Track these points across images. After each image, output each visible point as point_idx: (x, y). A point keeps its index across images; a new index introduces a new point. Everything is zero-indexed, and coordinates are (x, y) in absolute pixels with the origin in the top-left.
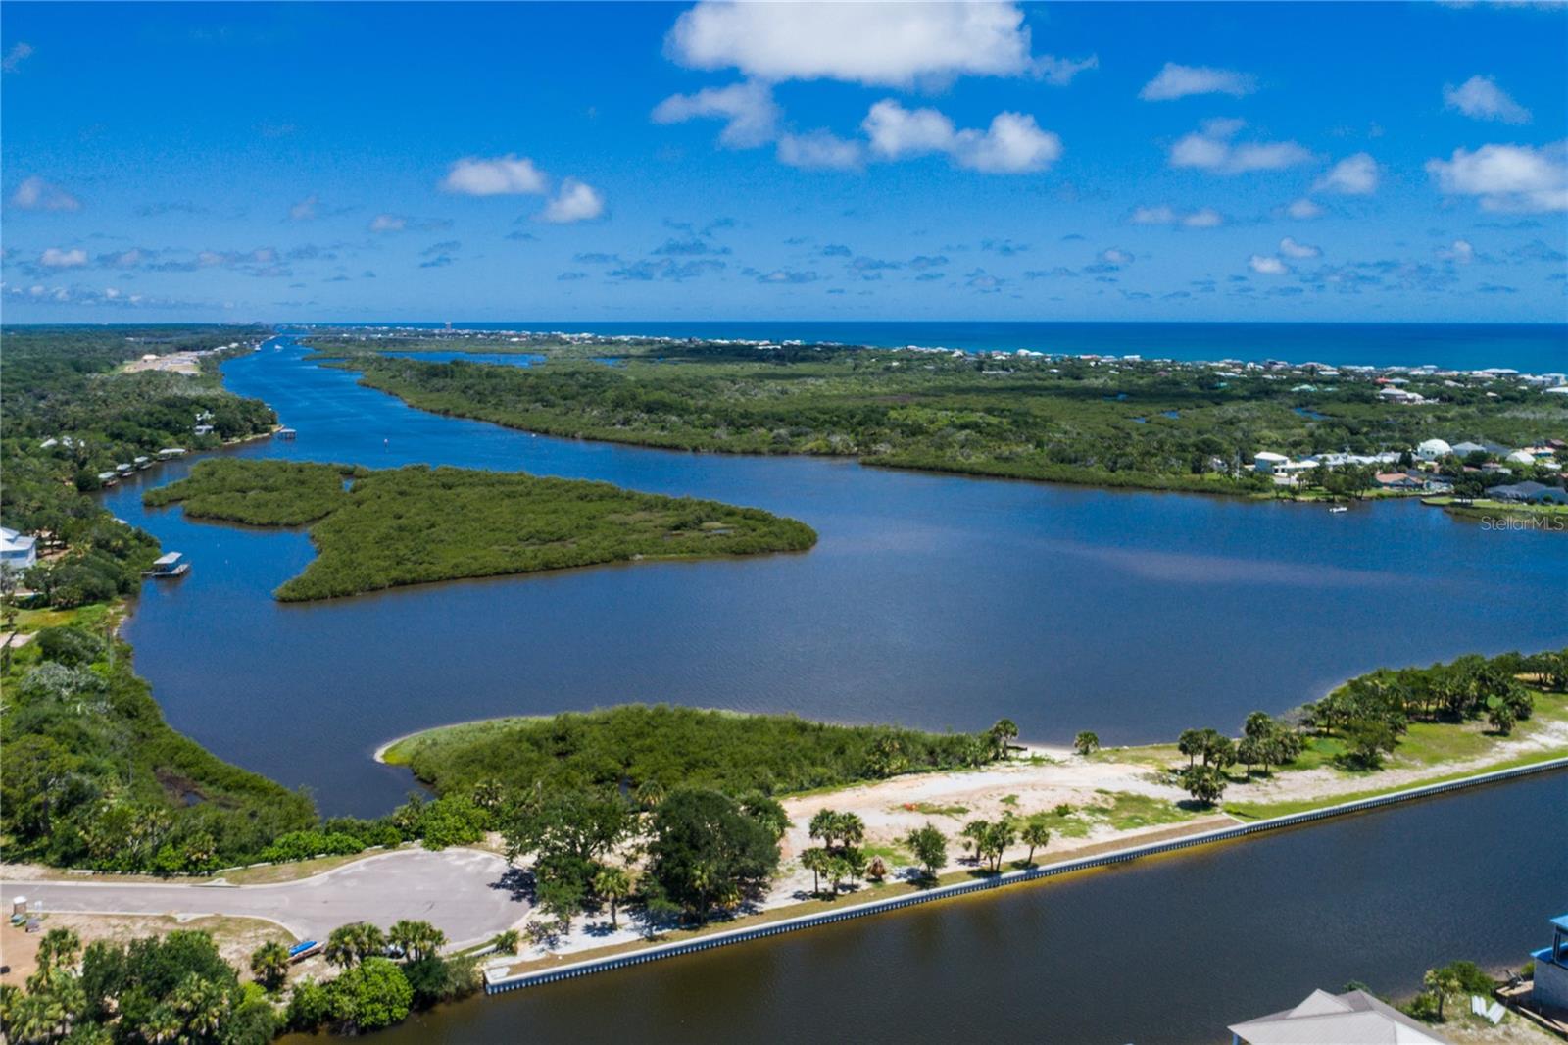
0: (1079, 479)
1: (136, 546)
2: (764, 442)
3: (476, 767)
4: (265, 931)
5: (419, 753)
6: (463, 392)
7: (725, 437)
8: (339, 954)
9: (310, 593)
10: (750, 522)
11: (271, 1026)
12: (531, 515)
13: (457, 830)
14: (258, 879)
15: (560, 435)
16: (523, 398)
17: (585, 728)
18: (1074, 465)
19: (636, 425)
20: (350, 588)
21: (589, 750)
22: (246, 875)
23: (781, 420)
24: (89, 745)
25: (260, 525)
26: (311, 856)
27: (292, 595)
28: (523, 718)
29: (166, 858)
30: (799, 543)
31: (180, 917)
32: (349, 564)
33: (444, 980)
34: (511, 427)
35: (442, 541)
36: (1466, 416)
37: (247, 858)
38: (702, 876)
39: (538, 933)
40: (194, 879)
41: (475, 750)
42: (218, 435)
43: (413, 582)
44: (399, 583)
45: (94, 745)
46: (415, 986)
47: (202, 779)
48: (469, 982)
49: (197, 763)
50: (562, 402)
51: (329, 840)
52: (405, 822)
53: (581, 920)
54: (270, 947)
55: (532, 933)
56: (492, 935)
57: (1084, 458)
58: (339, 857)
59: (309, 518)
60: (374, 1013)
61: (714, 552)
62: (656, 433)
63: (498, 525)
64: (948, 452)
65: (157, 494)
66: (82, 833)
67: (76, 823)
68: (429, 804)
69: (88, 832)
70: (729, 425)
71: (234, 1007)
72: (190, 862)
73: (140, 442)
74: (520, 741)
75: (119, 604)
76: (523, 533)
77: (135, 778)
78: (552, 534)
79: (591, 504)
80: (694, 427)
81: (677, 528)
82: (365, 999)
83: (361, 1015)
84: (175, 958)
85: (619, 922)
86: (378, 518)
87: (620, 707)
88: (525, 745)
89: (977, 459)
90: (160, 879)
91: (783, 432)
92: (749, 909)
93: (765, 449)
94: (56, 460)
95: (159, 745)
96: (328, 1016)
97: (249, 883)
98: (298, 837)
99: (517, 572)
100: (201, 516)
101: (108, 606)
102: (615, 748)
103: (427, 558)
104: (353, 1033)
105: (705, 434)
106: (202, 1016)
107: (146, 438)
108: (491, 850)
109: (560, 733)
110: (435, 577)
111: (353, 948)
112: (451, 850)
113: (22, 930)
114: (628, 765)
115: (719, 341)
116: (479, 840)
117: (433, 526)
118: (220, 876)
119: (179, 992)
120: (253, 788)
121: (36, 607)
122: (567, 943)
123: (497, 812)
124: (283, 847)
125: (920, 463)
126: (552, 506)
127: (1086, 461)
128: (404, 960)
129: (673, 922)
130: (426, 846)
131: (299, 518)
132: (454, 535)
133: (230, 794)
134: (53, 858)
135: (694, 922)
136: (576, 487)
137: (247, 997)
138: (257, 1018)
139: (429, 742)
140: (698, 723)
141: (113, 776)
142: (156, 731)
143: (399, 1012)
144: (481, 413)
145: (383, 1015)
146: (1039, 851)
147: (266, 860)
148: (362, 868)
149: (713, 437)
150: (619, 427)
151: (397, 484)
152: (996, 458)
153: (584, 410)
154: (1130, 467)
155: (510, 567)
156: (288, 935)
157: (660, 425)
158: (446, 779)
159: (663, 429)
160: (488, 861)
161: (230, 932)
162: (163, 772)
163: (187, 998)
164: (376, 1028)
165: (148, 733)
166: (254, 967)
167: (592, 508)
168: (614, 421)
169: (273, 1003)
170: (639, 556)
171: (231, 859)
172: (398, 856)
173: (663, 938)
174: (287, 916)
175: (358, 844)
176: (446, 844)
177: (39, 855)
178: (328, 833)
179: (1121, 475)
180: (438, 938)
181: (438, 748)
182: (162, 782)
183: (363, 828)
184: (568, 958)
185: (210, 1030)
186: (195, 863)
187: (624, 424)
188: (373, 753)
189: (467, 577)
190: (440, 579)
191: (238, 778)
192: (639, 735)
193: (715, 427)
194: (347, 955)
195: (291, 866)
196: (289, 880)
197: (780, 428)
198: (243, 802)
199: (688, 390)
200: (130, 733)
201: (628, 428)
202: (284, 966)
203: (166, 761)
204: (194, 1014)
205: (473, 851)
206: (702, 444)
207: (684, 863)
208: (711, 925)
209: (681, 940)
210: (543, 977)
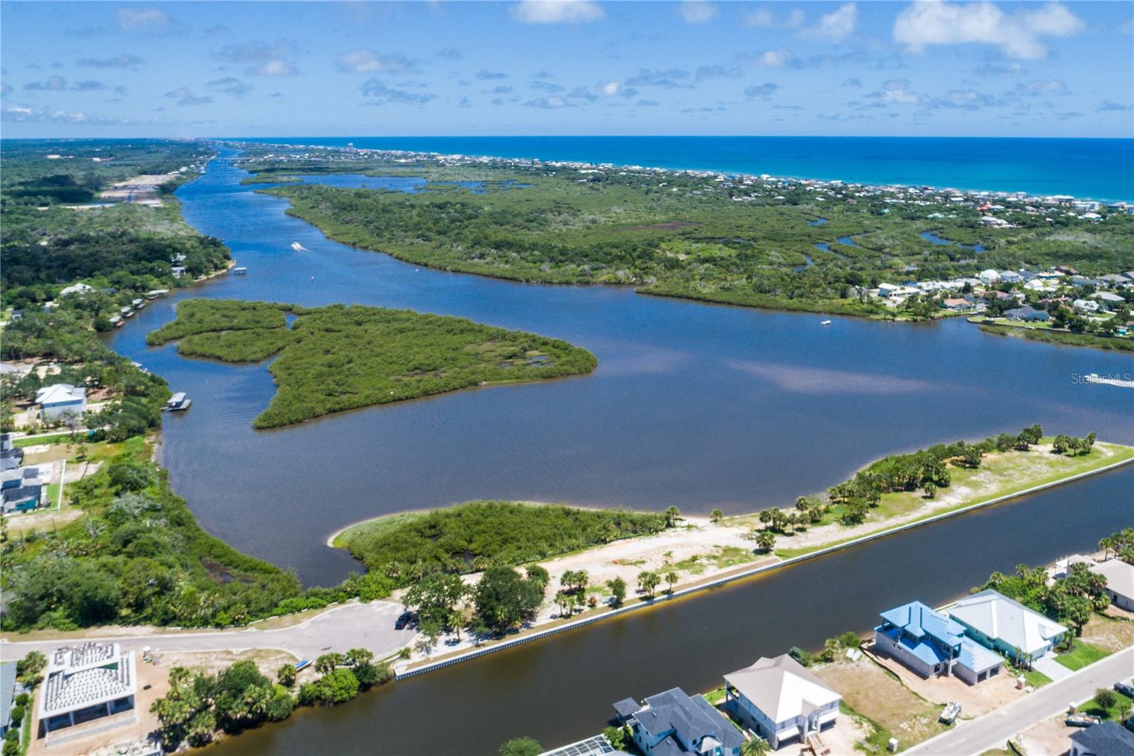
0: (768, 305)
1: (152, 386)
2: (574, 275)
3: (385, 550)
4: (281, 656)
5: (353, 541)
6: (365, 225)
7: (548, 271)
8: (322, 669)
9: (276, 423)
10: (557, 351)
11: (291, 705)
12: (416, 349)
13: (377, 591)
14: (272, 626)
15: (436, 267)
16: (409, 233)
17: (447, 520)
18: (768, 295)
19: (489, 259)
20: (301, 418)
21: (449, 535)
22: (266, 624)
23: (586, 256)
24: (160, 549)
25: (233, 362)
26: (299, 611)
27: (264, 424)
28: (412, 513)
29: (221, 619)
30: (585, 369)
31: (234, 651)
32: (298, 398)
33: (375, 675)
34: (401, 259)
35: (357, 374)
36: (1026, 240)
37: (265, 615)
38: (501, 614)
39: (422, 647)
40: (238, 629)
41: (385, 538)
42: (189, 275)
43: (341, 410)
44: (332, 411)
45: (163, 548)
46: (360, 681)
47: (230, 565)
48: (387, 675)
49: (226, 555)
50: (437, 237)
51: (308, 601)
52: (349, 589)
53: (444, 637)
54: (286, 667)
55: (418, 647)
56: (397, 650)
57: (774, 290)
58: (314, 610)
59: (266, 354)
60: (341, 695)
61: (531, 378)
62: (502, 265)
63: (394, 359)
64: (692, 284)
65: (156, 335)
66: (172, 608)
67: (168, 602)
68: (361, 578)
69: (175, 607)
70: (551, 261)
71: (272, 697)
72: (235, 620)
73: (134, 287)
74: (410, 531)
75: (150, 435)
76: (410, 365)
77: (191, 567)
78: (429, 365)
79: (456, 337)
80: (527, 262)
81: (510, 357)
82: (336, 689)
83: (334, 696)
84: (241, 678)
85: (461, 638)
86: (314, 354)
87: (467, 503)
88: (413, 533)
89: (708, 289)
90: (219, 629)
91: (586, 267)
92: (527, 626)
93: (574, 280)
94: (78, 310)
95: (200, 544)
96: (318, 698)
97: (268, 629)
98: (292, 602)
99: (407, 398)
100: (190, 354)
101: (144, 437)
102: (463, 532)
103: (349, 389)
104: (331, 705)
105: (535, 268)
106: (258, 704)
107: (138, 284)
108: (396, 601)
109: (433, 523)
110: (355, 405)
111: (328, 665)
112: (374, 602)
113: (151, 664)
114: (470, 542)
115: (554, 163)
116: (389, 595)
117: (350, 362)
118: (252, 625)
119: (246, 694)
120: (261, 569)
121: (96, 441)
122: (435, 651)
123: (398, 579)
124: (283, 608)
125: (673, 293)
126: (429, 340)
127: (776, 292)
128: (353, 666)
129: (487, 636)
130: (361, 601)
131: (259, 355)
132: (365, 368)
133: (248, 573)
134: (156, 621)
135: (499, 636)
136: (445, 323)
137: (278, 692)
138: (284, 703)
139: (359, 533)
140: (511, 512)
141: (178, 568)
142: (197, 533)
143: (353, 693)
144: (379, 246)
145: (345, 696)
146: (674, 585)
147: (275, 615)
148: (328, 616)
149: (540, 270)
150: (476, 260)
151: (324, 322)
152: (721, 288)
153: (452, 246)
154: (801, 296)
155: (402, 396)
156: (293, 658)
157: (505, 259)
158: (370, 558)
159: (507, 262)
160: (394, 608)
161: (263, 658)
162: (206, 561)
163: (250, 697)
164: (343, 701)
165: (191, 535)
166: (279, 676)
167: (456, 340)
168: (473, 255)
169: (289, 693)
170: (484, 383)
171: (256, 616)
172: (345, 609)
173: (483, 645)
174: (291, 646)
175: (324, 602)
176: (372, 599)
177: (148, 619)
178: (307, 598)
179: (795, 302)
180: (370, 655)
181: (364, 536)
182: (206, 567)
183: (326, 594)
184: (436, 659)
185: (262, 709)
186: (238, 620)
187: (480, 258)
188: (326, 540)
189: (375, 404)
190: (358, 407)
191: (251, 564)
192: (477, 523)
193: (542, 262)
194: (326, 669)
195: (289, 617)
196: (289, 626)
197: (585, 264)
198: (256, 578)
199: (526, 224)
200: (182, 537)
201: (483, 261)
202: (294, 675)
203: (206, 554)
204: (254, 703)
205: (386, 602)
206: (532, 277)
207: (492, 609)
208: (507, 636)
209: (492, 645)
210: (424, 670)
